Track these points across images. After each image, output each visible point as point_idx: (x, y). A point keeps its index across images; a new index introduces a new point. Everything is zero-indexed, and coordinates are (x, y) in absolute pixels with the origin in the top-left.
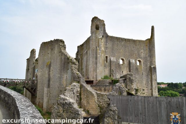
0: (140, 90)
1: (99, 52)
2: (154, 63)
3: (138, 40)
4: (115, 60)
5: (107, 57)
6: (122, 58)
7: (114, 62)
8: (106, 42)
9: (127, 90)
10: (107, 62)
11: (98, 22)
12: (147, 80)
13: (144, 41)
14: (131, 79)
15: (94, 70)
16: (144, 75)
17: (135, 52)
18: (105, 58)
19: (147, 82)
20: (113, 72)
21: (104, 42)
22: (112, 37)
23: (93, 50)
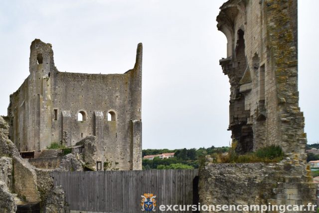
0: (111, 164)
1: (43, 104)
2: (138, 115)
3: (111, 75)
4: (70, 115)
5: (56, 111)
6: (82, 110)
7: (67, 118)
8: (55, 85)
9: (84, 163)
10: (56, 119)
11: (41, 49)
12: (124, 145)
13: (121, 75)
14: (92, 145)
15: (35, 134)
16: (119, 138)
17: (105, 97)
18: (53, 114)
19: (124, 149)
20: (66, 136)
21: (51, 84)
22: (65, 74)
23: (34, 100)
